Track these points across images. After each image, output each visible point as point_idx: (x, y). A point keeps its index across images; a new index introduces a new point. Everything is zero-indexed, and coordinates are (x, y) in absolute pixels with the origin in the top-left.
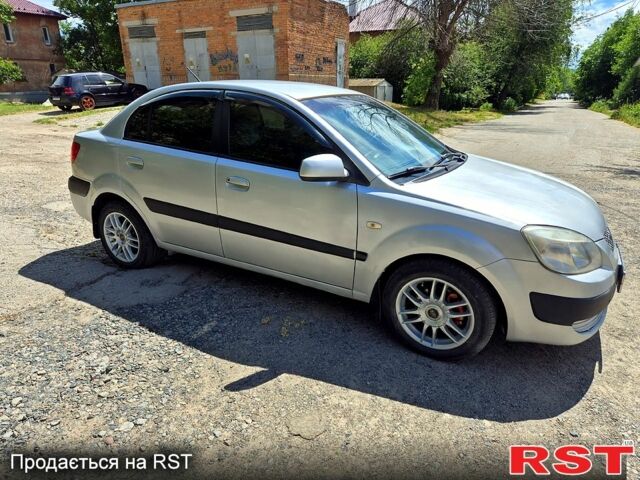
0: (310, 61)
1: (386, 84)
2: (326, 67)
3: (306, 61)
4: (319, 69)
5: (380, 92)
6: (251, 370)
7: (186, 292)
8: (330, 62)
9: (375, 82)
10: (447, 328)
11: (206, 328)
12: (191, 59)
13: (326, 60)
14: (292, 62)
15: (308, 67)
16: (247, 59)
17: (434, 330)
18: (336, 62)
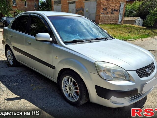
0: (109, 10)
1: (140, 19)
2: (115, 13)
3: (107, 10)
4: (112, 13)
5: (137, 22)
6: (16, 96)
7: (18, 74)
8: (117, 11)
9: (136, 18)
10: (73, 94)
11: (15, 84)
12: (70, 10)
13: (115, 10)
14: (102, 11)
15: (108, 13)
16: (87, 10)
17: (70, 94)
18: (119, 11)
